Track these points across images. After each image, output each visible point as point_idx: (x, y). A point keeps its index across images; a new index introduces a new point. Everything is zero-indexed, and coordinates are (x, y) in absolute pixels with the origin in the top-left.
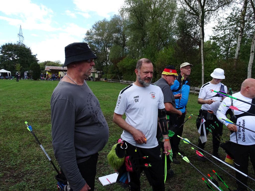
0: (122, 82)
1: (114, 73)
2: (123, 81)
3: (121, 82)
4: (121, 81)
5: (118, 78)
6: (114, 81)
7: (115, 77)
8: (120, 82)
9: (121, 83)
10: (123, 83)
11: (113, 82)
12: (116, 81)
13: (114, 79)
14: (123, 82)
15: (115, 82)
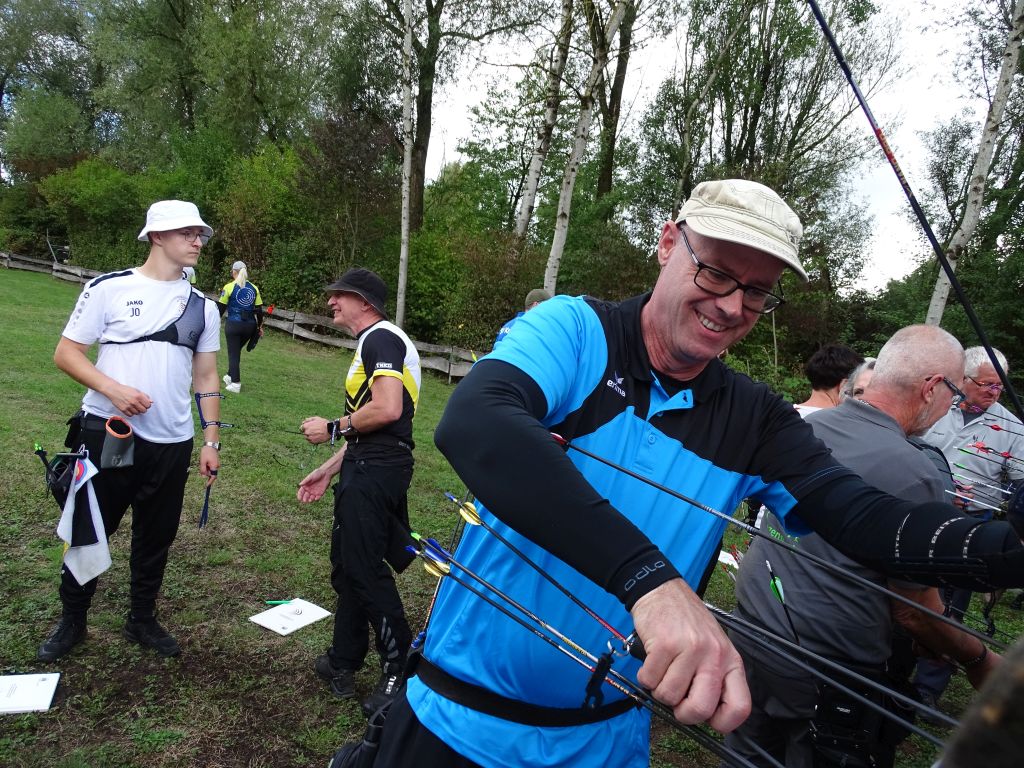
0: (66, 272)
1: (27, 225)
2: (66, 268)
3: (57, 271)
4: (56, 266)
5: (47, 250)
6: (25, 262)
7: (28, 244)
8: (54, 274)
9: (59, 275)
10: (65, 276)
11: (20, 266)
12: (35, 264)
13: (22, 252)
14: (70, 273)
15: (31, 268)
